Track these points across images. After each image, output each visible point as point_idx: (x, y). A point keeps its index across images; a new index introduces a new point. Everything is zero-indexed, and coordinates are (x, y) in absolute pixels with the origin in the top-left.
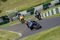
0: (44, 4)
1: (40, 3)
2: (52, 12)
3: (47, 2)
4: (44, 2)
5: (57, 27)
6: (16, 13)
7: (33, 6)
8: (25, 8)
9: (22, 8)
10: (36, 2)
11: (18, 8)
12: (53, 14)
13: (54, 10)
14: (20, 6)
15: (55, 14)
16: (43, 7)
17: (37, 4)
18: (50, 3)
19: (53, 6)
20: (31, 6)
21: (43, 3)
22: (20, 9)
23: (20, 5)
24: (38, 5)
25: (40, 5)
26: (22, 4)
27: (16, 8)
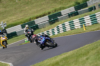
0: (51, 14)
1: (44, 12)
2: (64, 28)
3: (55, 11)
4: (49, 11)
5: (71, 52)
6: (4, 28)
7: (31, 17)
8: (19, 21)
9: (14, 20)
10: (37, 12)
11: (7, 21)
12: (65, 30)
13: (67, 23)
14: (10, 18)
15: (69, 31)
16: (48, 19)
17: (38, 14)
18: (60, 12)
19: (65, 18)
20: (29, 18)
21: (49, 13)
22: (11, 22)
23: (10, 16)
24: (40, 17)
25: (44, 15)
26: (14, 15)
27: (4, 21)
